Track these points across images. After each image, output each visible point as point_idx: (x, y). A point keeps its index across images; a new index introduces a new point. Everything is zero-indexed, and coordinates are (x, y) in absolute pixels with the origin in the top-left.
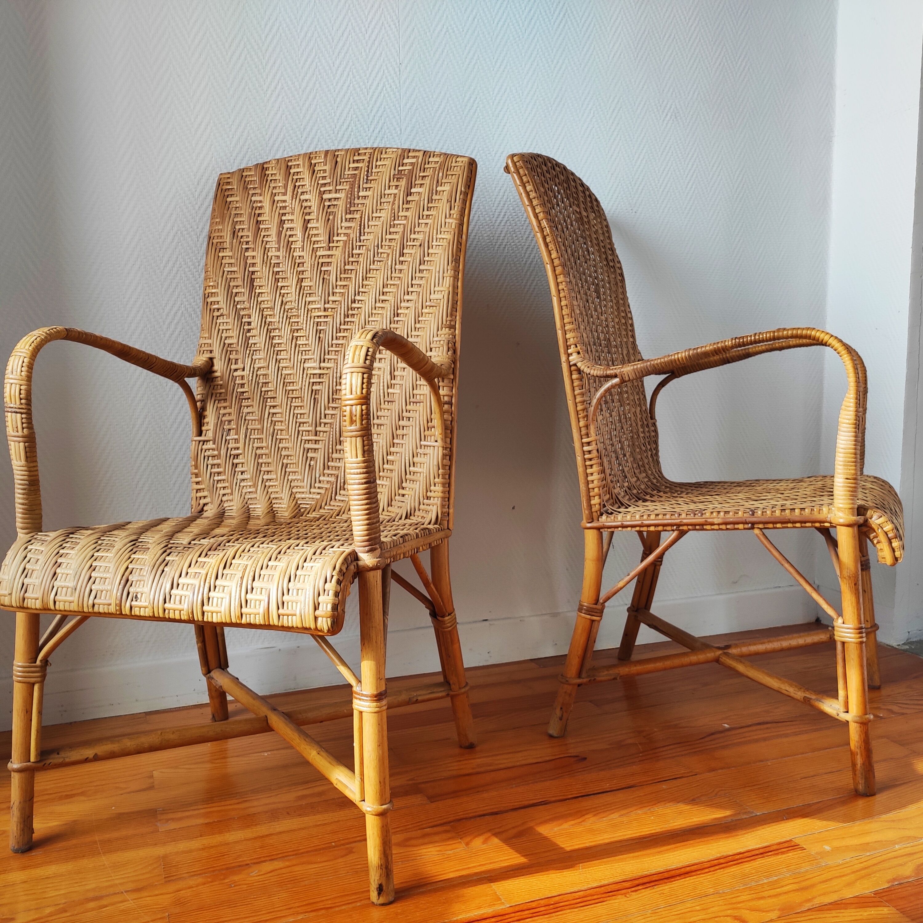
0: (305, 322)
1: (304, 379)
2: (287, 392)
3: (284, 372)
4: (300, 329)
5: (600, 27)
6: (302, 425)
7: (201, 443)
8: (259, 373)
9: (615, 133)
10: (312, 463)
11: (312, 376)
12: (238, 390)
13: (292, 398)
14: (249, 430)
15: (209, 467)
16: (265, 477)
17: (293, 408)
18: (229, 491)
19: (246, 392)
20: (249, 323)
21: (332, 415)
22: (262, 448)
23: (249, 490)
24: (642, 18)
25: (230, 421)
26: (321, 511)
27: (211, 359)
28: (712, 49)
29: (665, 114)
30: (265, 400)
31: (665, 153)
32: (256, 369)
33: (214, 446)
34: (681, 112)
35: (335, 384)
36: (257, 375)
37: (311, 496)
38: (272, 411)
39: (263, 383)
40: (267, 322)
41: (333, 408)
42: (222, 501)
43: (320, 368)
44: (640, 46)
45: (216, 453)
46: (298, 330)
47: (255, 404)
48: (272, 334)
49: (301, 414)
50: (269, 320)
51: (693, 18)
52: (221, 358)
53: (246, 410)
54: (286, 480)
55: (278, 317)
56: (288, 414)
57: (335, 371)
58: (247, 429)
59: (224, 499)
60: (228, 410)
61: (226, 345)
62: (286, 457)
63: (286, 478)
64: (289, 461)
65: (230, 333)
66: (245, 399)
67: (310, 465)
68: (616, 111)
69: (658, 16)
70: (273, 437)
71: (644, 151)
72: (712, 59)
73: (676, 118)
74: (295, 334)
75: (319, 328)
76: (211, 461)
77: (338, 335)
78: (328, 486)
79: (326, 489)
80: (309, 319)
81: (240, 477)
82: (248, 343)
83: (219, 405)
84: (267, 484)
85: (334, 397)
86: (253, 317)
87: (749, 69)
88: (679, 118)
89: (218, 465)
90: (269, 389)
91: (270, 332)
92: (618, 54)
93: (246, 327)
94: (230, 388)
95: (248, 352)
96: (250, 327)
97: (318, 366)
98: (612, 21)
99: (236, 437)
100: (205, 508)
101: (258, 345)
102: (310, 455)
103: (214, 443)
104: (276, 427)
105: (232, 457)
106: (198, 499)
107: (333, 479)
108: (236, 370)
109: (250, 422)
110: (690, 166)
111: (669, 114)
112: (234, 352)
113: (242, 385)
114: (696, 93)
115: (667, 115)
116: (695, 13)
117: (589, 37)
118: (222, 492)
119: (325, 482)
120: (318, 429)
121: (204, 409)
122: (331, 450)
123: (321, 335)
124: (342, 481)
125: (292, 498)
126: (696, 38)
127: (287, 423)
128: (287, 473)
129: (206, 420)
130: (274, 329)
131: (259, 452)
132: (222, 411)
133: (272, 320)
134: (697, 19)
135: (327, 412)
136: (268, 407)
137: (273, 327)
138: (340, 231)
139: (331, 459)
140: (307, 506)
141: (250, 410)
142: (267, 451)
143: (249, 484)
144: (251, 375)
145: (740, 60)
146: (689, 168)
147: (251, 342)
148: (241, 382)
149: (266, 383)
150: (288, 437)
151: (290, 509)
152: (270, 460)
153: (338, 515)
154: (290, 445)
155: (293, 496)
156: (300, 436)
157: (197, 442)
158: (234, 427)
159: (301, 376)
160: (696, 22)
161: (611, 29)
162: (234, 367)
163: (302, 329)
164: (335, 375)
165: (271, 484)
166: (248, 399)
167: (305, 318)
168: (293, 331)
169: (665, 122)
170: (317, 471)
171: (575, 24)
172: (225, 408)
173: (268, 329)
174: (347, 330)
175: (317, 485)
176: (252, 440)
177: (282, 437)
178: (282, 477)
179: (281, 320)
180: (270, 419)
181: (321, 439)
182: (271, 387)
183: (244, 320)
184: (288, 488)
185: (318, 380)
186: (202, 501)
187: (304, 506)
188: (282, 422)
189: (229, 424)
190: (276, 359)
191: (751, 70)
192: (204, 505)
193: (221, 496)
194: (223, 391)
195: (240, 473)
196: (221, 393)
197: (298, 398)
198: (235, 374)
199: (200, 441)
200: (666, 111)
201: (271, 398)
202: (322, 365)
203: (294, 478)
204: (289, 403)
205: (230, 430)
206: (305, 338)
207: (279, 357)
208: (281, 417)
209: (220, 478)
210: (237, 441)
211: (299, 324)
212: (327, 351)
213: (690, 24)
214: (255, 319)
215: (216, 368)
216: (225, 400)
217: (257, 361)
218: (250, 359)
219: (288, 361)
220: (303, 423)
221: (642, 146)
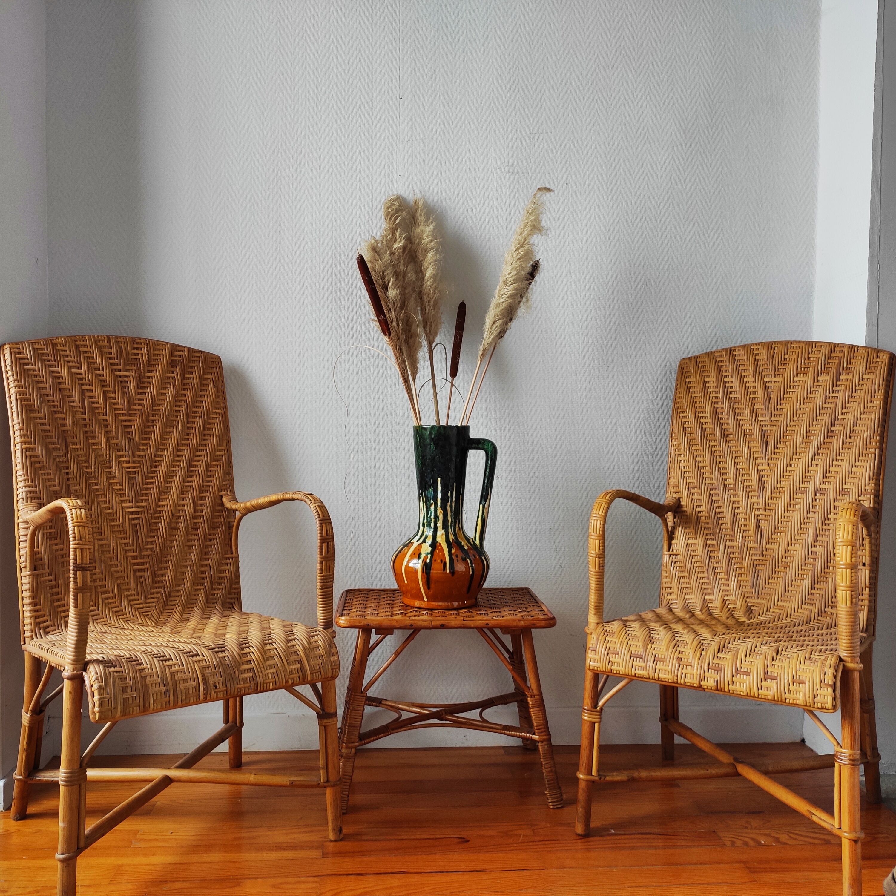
5: (574, 219)
9: (588, 303)
24: (614, 207)
28: (684, 225)
29: (636, 284)
31: (636, 316)
44: (611, 230)
51: (664, 202)
68: (589, 284)
69: (629, 204)
71: (616, 315)
72: (683, 234)
73: (647, 286)
87: (722, 239)
88: (650, 286)
92: (591, 238)
98: (586, 212)
110: (662, 325)
111: (641, 284)
114: (668, 264)
115: (638, 284)
116: (666, 198)
117: (564, 227)
126: (667, 218)
134: (669, 202)
145: (712, 233)
146: (661, 327)
160: (668, 204)
161: (584, 219)
169: (637, 290)
171: (551, 218)
191: (724, 240)
200: (637, 281)
213: (661, 207)
221: (614, 311)
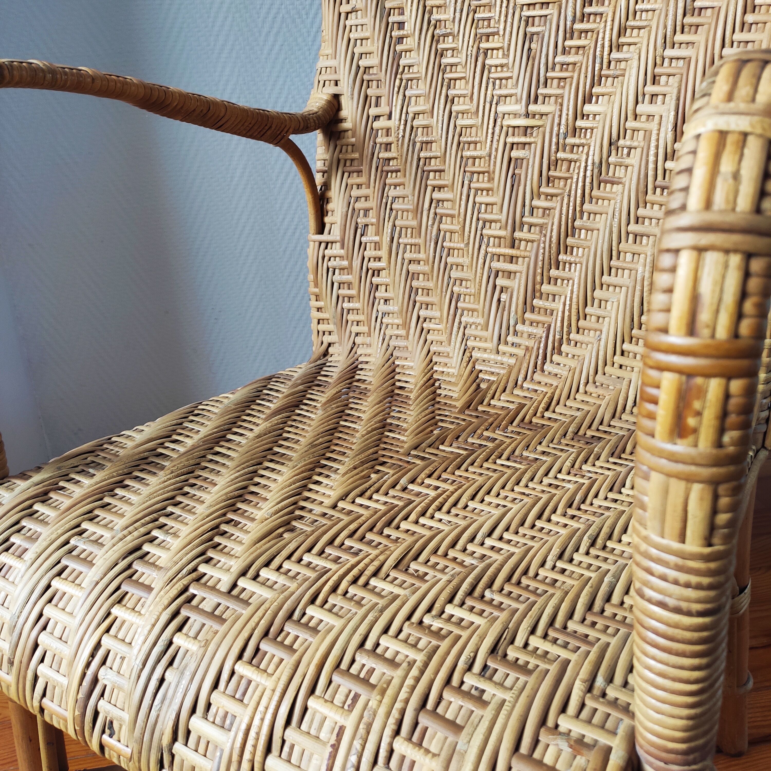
0: (503, 18)
1: (496, 137)
2: (465, 161)
3: (460, 122)
4: (493, 34)
6: (488, 224)
7: (323, 245)
8: (416, 123)
10: (504, 297)
11: (511, 130)
12: (381, 155)
13: (473, 173)
14: (398, 229)
15: (336, 285)
16: (423, 313)
17: (472, 192)
18: (364, 329)
19: (393, 159)
20: (401, 25)
21: (545, 209)
22: (419, 262)
23: (397, 332)
25: (366, 211)
26: (516, 392)
27: (336, 97)
30: (425, 174)
32: (411, 115)
33: (342, 252)
35: (554, 147)
36: (412, 127)
37: (499, 358)
38: (436, 195)
39: (422, 143)
40: (433, 22)
41: (547, 195)
42: (354, 343)
43: (527, 115)
45: (345, 263)
46: (488, 36)
47: (409, 180)
48: (440, 46)
49: (487, 204)
50: (435, 16)
52: (352, 94)
53: (392, 193)
54: (456, 324)
55: (452, 9)
56: (463, 203)
57: (557, 121)
58: (394, 226)
59: (359, 340)
60: (363, 191)
61: (362, 70)
62: (458, 282)
63: (457, 320)
64: (463, 290)
65: (368, 47)
66: (392, 172)
67: (499, 300)
70: (436, 243)
74: (484, 45)
75: (531, 29)
76: (337, 277)
77: (568, 43)
78: (530, 343)
79: (527, 349)
80: (511, 11)
81: (383, 308)
82: (398, 65)
83: (350, 181)
84: (425, 325)
85: (551, 173)
86: (407, 12)
89: (349, 285)
90: (432, 154)
91: (438, 41)
93: (396, 33)
94: (367, 152)
95: (398, 82)
96: (401, 33)
97: (523, 111)
99: (377, 238)
100: (331, 350)
101: (415, 69)
102: (500, 282)
103: (342, 247)
104: (442, 226)
105: (370, 272)
106: (321, 333)
107: (540, 331)
108: (377, 117)
109: (400, 213)
112: (375, 83)
113: (388, 146)
118: (355, 329)
119: (525, 335)
120: (517, 234)
121: (327, 186)
122: (538, 278)
123: (533, 46)
124: (557, 337)
125: (466, 359)
127: (461, 219)
128: (459, 311)
129: (330, 206)
130: (445, 36)
131: (413, 268)
132: (355, 193)
133: (442, 17)
135: (536, 203)
136: (429, 189)
137: (443, 31)
139: (538, 294)
140: (492, 378)
141: (399, 191)
142: (427, 268)
143: (397, 321)
144: (402, 127)
147: (403, 62)
148: (386, 140)
149: (427, 143)
150: (462, 246)
151: (462, 382)
152: (430, 284)
153: (547, 409)
154: (465, 261)
155: (467, 354)
156: (483, 247)
157: (317, 244)
158: (374, 220)
159: (490, 131)
162: (373, 111)
163: (497, 33)
164: (556, 129)
165: (432, 326)
166: (397, 171)
167: (504, 9)
168: (479, 38)
170: (512, 314)
172: (359, 186)
173: (433, 36)
174: (587, 32)
175: (510, 339)
176: (402, 246)
177: (452, 245)
178: (451, 317)
179: (458, 15)
180: (432, 211)
181: (523, 254)
182: (436, 150)
183: (391, 19)
184: (459, 339)
185: (523, 139)
186: (327, 339)
187: (487, 377)
188: (452, 216)
189: (365, 215)
190: (447, 96)
192: (329, 345)
193: (353, 335)
194: (356, 155)
195: (382, 301)
196: (352, 160)
197: (483, 173)
198: (376, 125)
199: (320, 243)
201: (435, 171)
202: (532, 108)
203: (471, 320)
204: (466, 182)
205: (366, 225)
206: (501, 52)
207: (452, 92)
208: (452, 209)
209: (351, 305)
210: (377, 246)
211: (492, 22)
212: (542, 80)
214: (411, 17)
215: (344, 113)
216: (359, 172)
217: (413, 99)
218: (401, 96)
219: (467, 99)
220: (491, 222)
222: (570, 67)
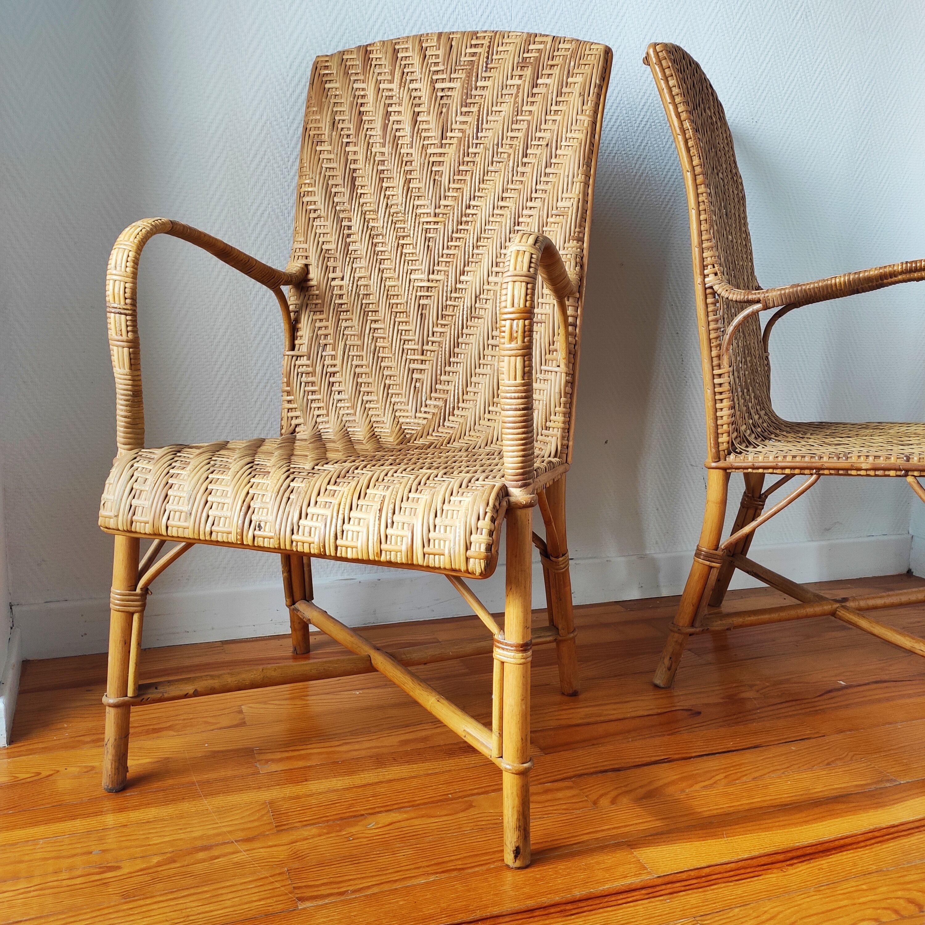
0: (412, 228)
1: (410, 292)
2: (391, 306)
3: (388, 283)
4: (407, 236)
6: (406, 342)
7: (294, 358)
8: (359, 283)
9: (741, 31)
10: (418, 385)
11: (419, 288)
12: (336, 302)
13: (397, 313)
14: (348, 346)
15: (303, 384)
16: (365, 398)
17: (397, 324)
18: (324, 412)
19: (344, 304)
20: (349, 228)
21: (441, 333)
22: (362, 366)
23: (347, 412)
25: (326, 336)
26: (428, 437)
27: (307, 266)
29: (795, 12)
30: (366, 314)
31: (792, 57)
32: (356, 279)
33: (308, 362)
34: (812, 11)
35: (445, 298)
36: (357, 285)
37: (416, 421)
38: (374, 326)
39: (364, 295)
40: (370, 227)
41: (442, 325)
42: (316, 422)
43: (429, 281)
45: (310, 369)
46: (404, 237)
47: (355, 317)
48: (375, 241)
49: (406, 331)
50: (371, 224)
52: (318, 265)
53: (344, 324)
54: (388, 403)
55: (382, 221)
56: (391, 329)
57: (446, 284)
58: (346, 344)
59: (319, 420)
60: (324, 323)
61: (324, 251)
62: (388, 378)
63: (389, 400)
64: (392, 382)
65: (328, 238)
66: (344, 312)
67: (415, 387)
68: (744, 6)
70: (374, 354)
71: (770, 54)
73: (807, 17)
74: (401, 242)
75: (428, 235)
76: (304, 379)
77: (450, 244)
78: (435, 411)
79: (434, 414)
80: (417, 224)
81: (337, 397)
82: (348, 250)
83: (314, 318)
84: (367, 406)
85: (444, 313)
86: (354, 221)
88: (809, 18)
89: (313, 383)
90: (370, 302)
91: (373, 238)
93: (346, 232)
94: (327, 299)
95: (348, 259)
96: (350, 231)
97: (426, 278)
99: (333, 353)
100: (297, 429)
101: (359, 252)
102: (415, 376)
103: (309, 359)
104: (377, 344)
105: (328, 374)
106: (290, 419)
107: (441, 403)
108: (333, 279)
109: (349, 337)
110: (817, 72)
112: (332, 259)
113: (341, 296)
115: (797, 13)
118: (317, 412)
119: (432, 406)
120: (425, 347)
121: (297, 320)
122: (439, 372)
123: (430, 244)
124: (451, 405)
125: (395, 422)
127: (390, 339)
128: (390, 395)
129: (299, 334)
130: (377, 235)
131: (358, 370)
132: (318, 324)
133: (376, 225)
135: (435, 329)
136: (369, 322)
137: (377, 233)
138: (454, 126)
139: (438, 382)
140: (413, 432)
141: (348, 323)
142: (368, 370)
143: (347, 405)
144: (351, 285)
146: (816, 75)
147: (351, 248)
148: (339, 292)
149: (367, 295)
150: (391, 355)
151: (395, 434)
152: (370, 380)
153: (449, 443)
154: (393, 364)
155: (396, 420)
156: (404, 355)
157: (290, 357)
158: (332, 341)
159: (407, 288)
162: (331, 275)
163: (409, 236)
164: (445, 288)
165: (372, 406)
166: (347, 311)
167: (413, 223)
168: (398, 238)
169: (795, 21)
170: (424, 394)
172: (321, 320)
173: (370, 235)
174: (460, 239)
175: (423, 409)
176: (351, 357)
177: (384, 355)
178: (384, 399)
179: (385, 224)
180: (371, 335)
181: (429, 359)
182: (372, 299)
183: (343, 224)
184: (391, 411)
185: (427, 294)
186: (294, 422)
187: (410, 432)
188: (384, 338)
189: (325, 339)
190: (379, 269)
192: (296, 426)
193: (315, 416)
194: (320, 301)
195: (337, 393)
196: (316, 304)
197: (403, 312)
198: (333, 283)
199: (293, 356)
200: (796, 9)
201: (372, 311)
202: (431, 277)
203: (398, 400)
204: (393, 317)
205: (326, 345)
206: (411, 246)
207: (382, 266)
208: (384, 333)
209: (314, 397)
210: (334, 357)
211: (406, 230)
212: (436, 262)
214: (356, 224)
215: (311, 276)
216: (321, 312)
217: (358, 269)
218: (350, 267)
219: (392, 271)
220: (409, 341)
221: (768, 47)
222: (452, 256)
